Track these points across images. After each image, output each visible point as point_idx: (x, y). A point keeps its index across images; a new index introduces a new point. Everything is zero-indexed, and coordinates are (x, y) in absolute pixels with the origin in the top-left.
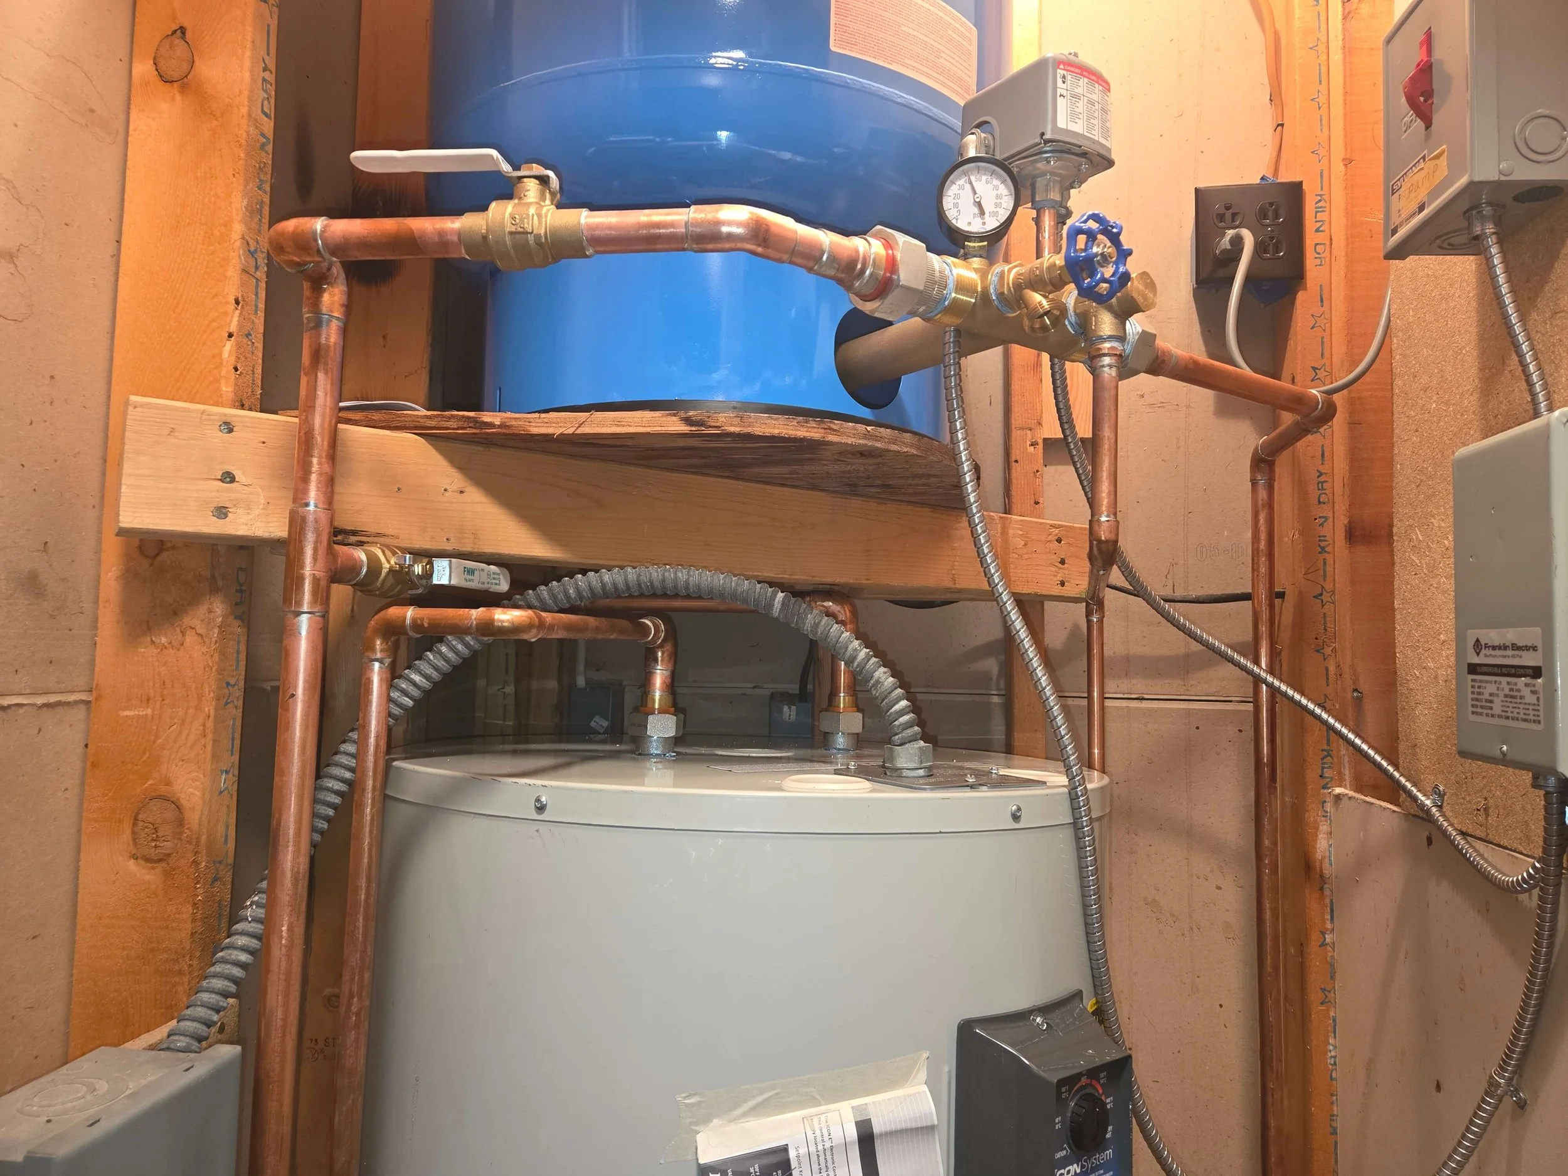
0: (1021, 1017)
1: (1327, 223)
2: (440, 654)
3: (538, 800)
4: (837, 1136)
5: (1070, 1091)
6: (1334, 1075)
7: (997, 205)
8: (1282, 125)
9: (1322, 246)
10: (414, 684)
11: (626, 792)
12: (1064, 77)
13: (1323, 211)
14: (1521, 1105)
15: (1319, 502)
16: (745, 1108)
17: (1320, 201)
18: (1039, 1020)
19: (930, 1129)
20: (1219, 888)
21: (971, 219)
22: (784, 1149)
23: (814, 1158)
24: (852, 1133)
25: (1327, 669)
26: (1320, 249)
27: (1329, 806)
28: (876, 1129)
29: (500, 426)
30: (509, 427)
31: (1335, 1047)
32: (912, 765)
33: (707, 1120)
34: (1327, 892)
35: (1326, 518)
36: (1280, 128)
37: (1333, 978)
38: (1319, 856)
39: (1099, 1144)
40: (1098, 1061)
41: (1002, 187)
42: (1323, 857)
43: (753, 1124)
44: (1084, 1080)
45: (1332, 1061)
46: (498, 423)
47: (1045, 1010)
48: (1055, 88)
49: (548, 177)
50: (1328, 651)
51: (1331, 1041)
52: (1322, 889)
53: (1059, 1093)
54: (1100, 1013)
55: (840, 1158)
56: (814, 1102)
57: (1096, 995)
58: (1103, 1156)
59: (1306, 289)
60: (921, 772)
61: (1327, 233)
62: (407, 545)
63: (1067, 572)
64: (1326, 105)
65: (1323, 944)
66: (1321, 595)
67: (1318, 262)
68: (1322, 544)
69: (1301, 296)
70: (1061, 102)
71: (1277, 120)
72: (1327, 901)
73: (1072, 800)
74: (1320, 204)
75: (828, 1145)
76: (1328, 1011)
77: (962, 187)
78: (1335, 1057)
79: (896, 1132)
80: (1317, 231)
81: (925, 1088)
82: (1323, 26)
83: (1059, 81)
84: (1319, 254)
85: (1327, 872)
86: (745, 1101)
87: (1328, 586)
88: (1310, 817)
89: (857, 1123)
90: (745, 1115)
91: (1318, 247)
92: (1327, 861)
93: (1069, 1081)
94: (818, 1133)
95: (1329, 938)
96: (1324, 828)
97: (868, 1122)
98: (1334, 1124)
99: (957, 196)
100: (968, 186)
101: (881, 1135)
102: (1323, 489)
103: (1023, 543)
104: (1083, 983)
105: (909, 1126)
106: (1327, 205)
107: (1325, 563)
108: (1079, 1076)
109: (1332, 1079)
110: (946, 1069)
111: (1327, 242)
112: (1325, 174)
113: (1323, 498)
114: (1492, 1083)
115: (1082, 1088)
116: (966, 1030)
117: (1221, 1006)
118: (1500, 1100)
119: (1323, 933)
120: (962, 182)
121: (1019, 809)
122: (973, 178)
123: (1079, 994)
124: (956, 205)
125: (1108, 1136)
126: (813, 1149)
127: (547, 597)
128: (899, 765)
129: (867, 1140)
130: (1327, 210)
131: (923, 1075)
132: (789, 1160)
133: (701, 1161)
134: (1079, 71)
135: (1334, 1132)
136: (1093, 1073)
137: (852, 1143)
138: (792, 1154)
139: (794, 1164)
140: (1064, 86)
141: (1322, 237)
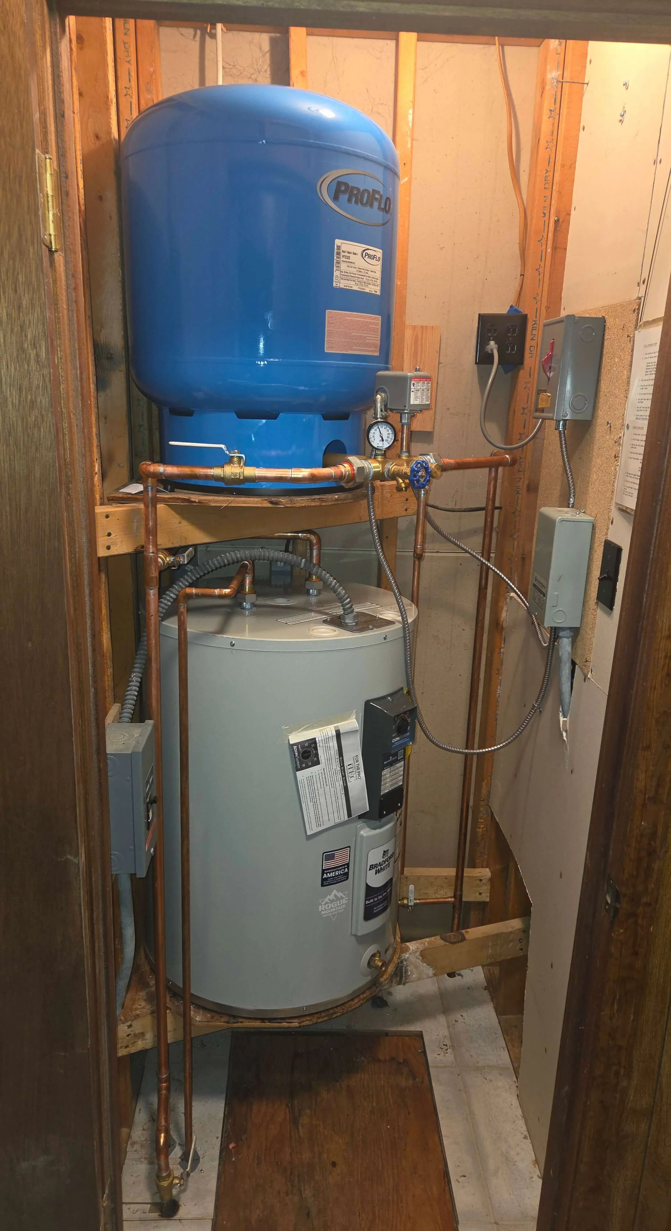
0: (384, 698)
1: (536, 336)
2: (179, 585)
3: (231, 643)
4: (330, 735)
5: (397, 718)
6: (499, 700)
7: (388, 437)
8: (524, 275)
9: (533, 348)
10: (171, 597)
11: (262, 641)
12: (414, 384)
13: (536, 329)
14: (540, 712)
15: (519, 471)
16: (303, 728)
17: (535, 324)
18: (389, 698)
19: (357, 731)
20: (463, 630)
21: (379, 442)
22: (315, 739)
23: (323, 741)
24: (334, 733)
25: (514, 544)
26: (532, 349)
27: (508, 600)
28: (341, 732)
29: (198, 503)
30: (202, 503)
31: (500, 690)
32: (351, 622)
33: (291, 732)
34: (503, 633)
35: (521, 478)
36: (522, 276)
37: (502, 665)
38: (502, 619)
39: (406, 731)
40: (407, 710)
41: (390, 430)
42: (504, 620)
43: (305, 733)
44: (402, 715)
45: (498, 695)
46: (197, 501)
47: (391, 695)
48: (410, 389)
49: (243, 457)
50: (515, 536)
51: (499, 688)
52: (501, 632)
53: (394, 719)
54: (409, 692)
55: (331, 740)
56: (323, 726)
57: (408, 687)
58: (406, 735)
59: (523, 369)
60: (354, 624)
61: (536, 341)
62: (165, 547)
63: (408, 504)
64: (542, 274)
65: (500, 652)
66: (515, 512)
67: (530, 355)
68: (518, 490)
69: (521, 373)
70: (412, 394)
71: (521, 273)
72: (503, 637)
73: (403, 629)
74: (534, 326)
75: (327, 737)
76: (499, 677)
77: (376, 430)
78: (499, 693)
79: (348, 732)
80: (532, 339)
81: (355, 720)
82: (546, 229)
83: (412, 386)
84: (531, 351)
85: (504, 626)
86: (303, 726)
87: (518, 509)
88: (501, 604)
89: (336, 731)
90: (302, 730)
91: (531, 348)
92: (505, 622)
93: (398, 716)
94: (324, 734)
95: (502, 650)
96: (505, 608)
97: (339, 730)
98: (496, 717)
99: (374, 433)
100: (378, 430)
101: (342, 733)
102: (521, 465)
103: (390, 495)
104: (403, 685)
105: (351, 730)
106: (538, 326)
107: (518, 498)
108: (401, 714)
109: (497, 701)
110: (361, 714)
111: (536, 346)
112: (538, 310)
113: (521, 469)
114: (533, 705)
115: (401, 717)
116: (367, 703)
117: (460, 675)
118: (536, 710)
119: (500, 649)
120: (376, 428)
121: (386, 636)
122: (380, 427)
123: (402, 689)
124: (373, 437)
125: (408, 729)
126: (323, 738)
127: (217, 563)
128: (347, 622)
129: (338, 735)
130: (537, 329)
131: (354, 716)
132: (316, 741)
133: (291, 743)
134: (419, 380)
135: (496, 720)
136: (405, 713)
137: (334, 736)
138: (317, 740)
139: (317, 742)
140: (414, 387)
141: (533, 343)
